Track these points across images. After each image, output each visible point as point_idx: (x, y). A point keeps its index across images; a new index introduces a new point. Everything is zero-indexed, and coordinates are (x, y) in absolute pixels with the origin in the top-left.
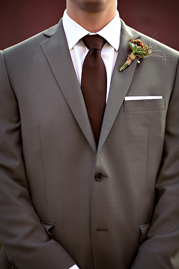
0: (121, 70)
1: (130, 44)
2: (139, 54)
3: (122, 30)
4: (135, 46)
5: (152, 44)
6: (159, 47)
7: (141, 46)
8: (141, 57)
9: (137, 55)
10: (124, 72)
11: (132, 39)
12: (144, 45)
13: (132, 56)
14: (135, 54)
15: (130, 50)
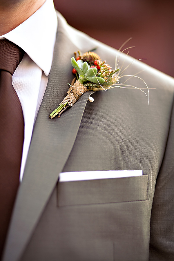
0: (54, 116)
1: (73, 61)
2: (93, 83)
3: (59, 35)
4: (84, 66)
5: (120, 63)
6: (134, 70)
7: (98, 66)
8: (96, 89)
9: (88, 85)
10: (61, 120)
11: (78, 52)
12: (104, 63)
13: (78, 87)
14: (85, 82)
15: (74, 75)
